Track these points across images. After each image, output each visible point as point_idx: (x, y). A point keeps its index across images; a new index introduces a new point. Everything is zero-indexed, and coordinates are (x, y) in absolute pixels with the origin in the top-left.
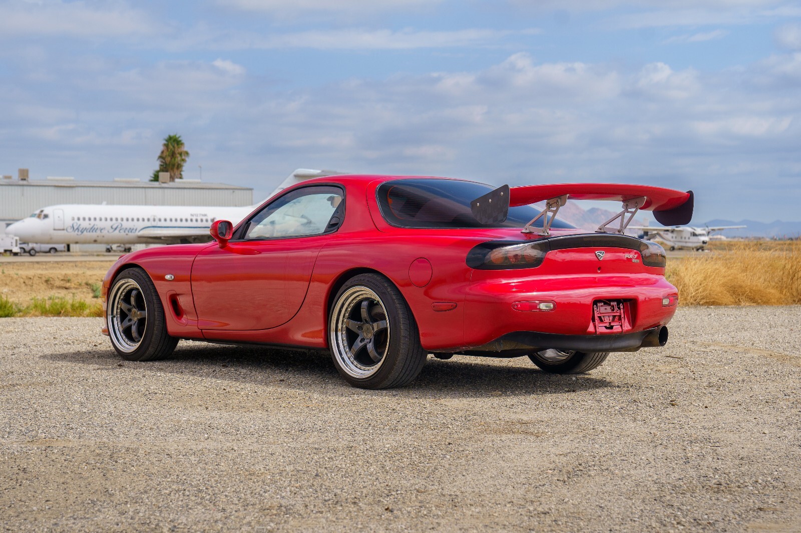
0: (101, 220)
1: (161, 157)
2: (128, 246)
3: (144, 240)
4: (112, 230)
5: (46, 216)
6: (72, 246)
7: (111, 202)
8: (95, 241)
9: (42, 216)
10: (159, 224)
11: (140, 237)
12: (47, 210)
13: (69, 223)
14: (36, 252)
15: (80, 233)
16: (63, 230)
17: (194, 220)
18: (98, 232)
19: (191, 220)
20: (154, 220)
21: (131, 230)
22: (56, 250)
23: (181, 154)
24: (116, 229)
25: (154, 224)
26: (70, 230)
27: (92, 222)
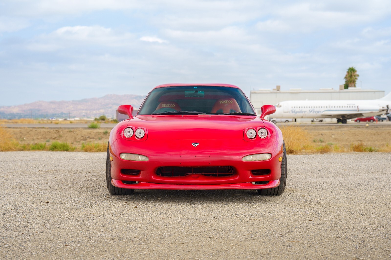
0: (304, 107)
1: (346, 78)
2: (321, 119)
3: (325, 116)
4: (310, 112)
5: (280, 106)
6: (297, 120)
7: (310, 99)
8: (302, 117)
9: (279, 106)
10: (332, 109)
11: (322, 115)
12: (281, 104)
13: (290, 109)
14: (276, 122)
15: (295, 113)
16: (288, 112)
17: (349, 107)
18: (303, 113)
19: (347, 107)
20: (329, 107)
21: (318, 112)
22: (288, 121)
23: (355, 76)
24: (311, 111)
25: (329, 109)
26: (291, 112)
27: (301, 108)
